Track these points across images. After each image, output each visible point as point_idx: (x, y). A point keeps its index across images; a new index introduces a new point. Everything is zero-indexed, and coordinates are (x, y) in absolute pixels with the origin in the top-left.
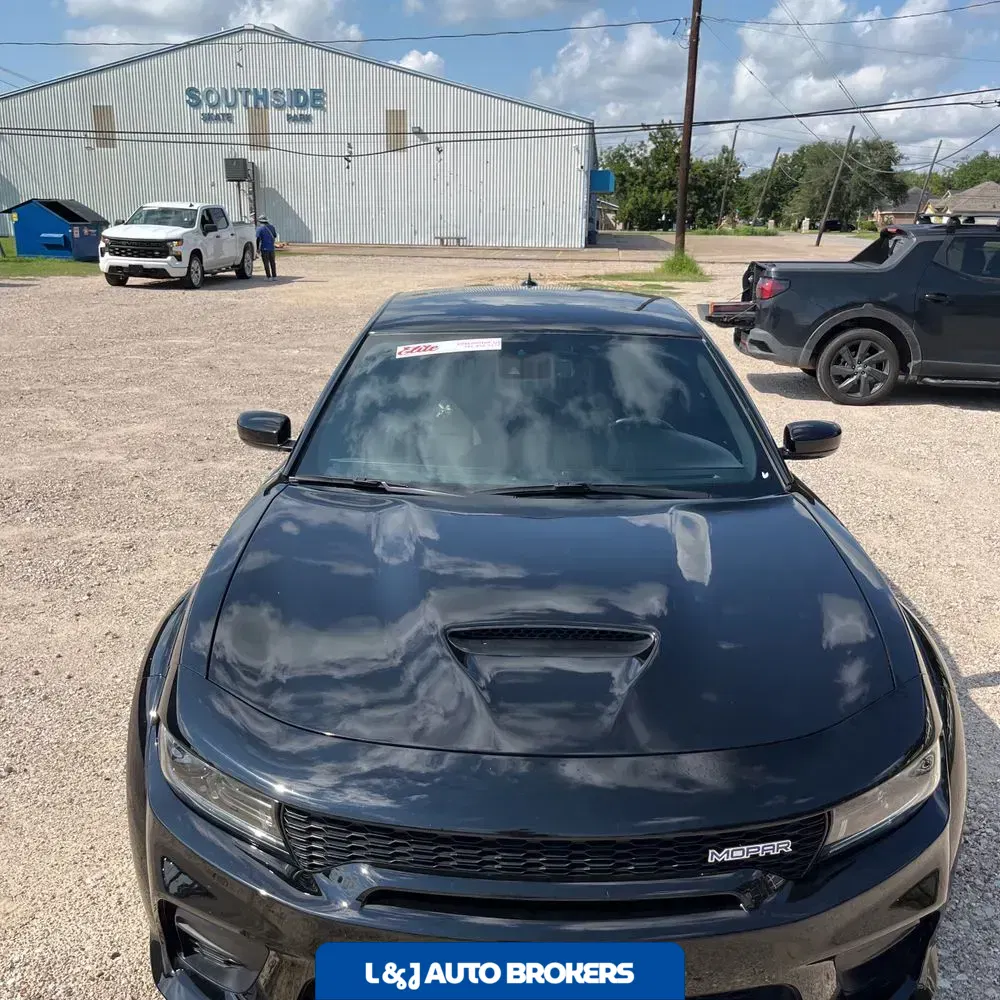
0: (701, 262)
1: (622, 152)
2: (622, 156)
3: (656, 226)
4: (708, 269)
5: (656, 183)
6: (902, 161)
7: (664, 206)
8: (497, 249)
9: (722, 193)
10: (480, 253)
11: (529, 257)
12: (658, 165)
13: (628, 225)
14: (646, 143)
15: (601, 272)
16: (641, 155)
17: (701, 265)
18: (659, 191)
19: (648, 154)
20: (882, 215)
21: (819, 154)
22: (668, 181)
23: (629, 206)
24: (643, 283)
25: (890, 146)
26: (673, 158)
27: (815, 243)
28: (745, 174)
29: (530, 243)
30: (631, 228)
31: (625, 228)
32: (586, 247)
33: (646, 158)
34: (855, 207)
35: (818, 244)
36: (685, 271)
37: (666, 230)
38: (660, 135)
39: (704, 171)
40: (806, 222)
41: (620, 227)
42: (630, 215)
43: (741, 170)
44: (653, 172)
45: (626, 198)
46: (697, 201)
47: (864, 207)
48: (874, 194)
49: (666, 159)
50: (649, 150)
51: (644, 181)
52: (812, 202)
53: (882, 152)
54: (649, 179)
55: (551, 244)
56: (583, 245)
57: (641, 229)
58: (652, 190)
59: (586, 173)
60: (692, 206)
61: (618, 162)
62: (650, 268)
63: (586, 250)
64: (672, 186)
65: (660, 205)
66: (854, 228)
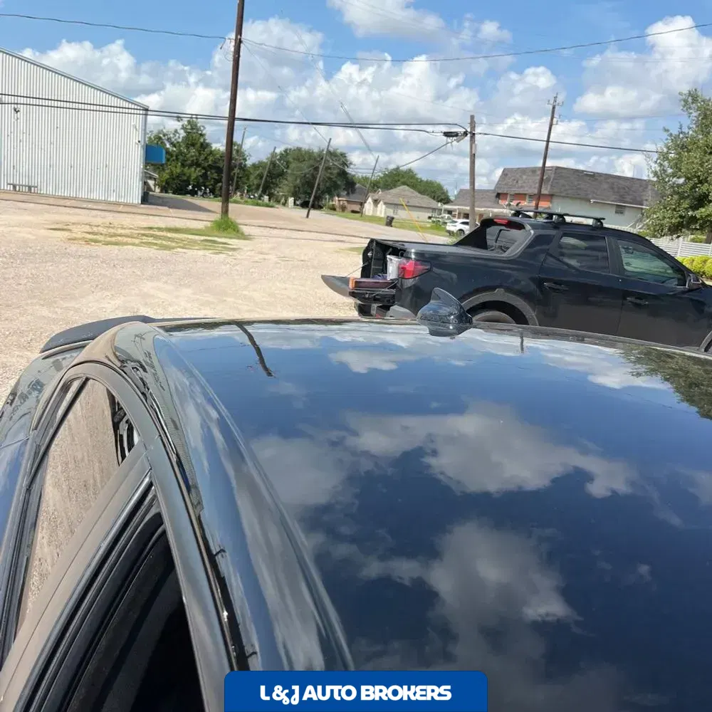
0: (240, 224)
1: (161, 136)
2: (160, 138)
3: (186, 193)
4: (245, 230)
5: (186, 161)
6: (352, 166)
7: (192, 178)
8: (65, 198)
9: (234, 174)
10: (52, 201)
11: (95, 207)
12: (188, 148)
13: (164, 190)
14: (179, 131)
15: (163, 225)
16: (176, 139)
17: (241, 226)
18: (189, 168)
19: (180, 140)
20: (339, 201)
21: (299, 155)
22: (195, 161)
23: (166, 176)
24: (203, 238)
25: (343, 155)
26: (199, 145)
27: (305, 216)
28: (249, 163)
29: (94, 196)
30: (166, 192)
31: (161, 192)
32: (142, 203)
33: (178, 142)
34: (323, 193)
35: (308, 216)
36: (229, 230)
37: (193, 195)
38: (189, 127)
39: (221, 157)
40: (291, 200)
41: (158, 190)
42: (167, 183)
43: (247, 158)
44: (184, 153)
45: (163, 170)
46: (217, 178)
47: (329, 194)
48: (336, 186)
49: (193, 145)
50: (181, 136)
51: (177, 159)
52: (295, 187)
53: (339, 158)
54: (181, 157)
55: (112, 199)
56: (140, 202)
57: (174, 193)
58: (183, 165)
59: (142, 146)
60: (213, 180)
61: (157, 143)
62: (200, 225)
63: (142, 206)
64: (198, 165)
65: (190, 176)
66: (322, 208)
